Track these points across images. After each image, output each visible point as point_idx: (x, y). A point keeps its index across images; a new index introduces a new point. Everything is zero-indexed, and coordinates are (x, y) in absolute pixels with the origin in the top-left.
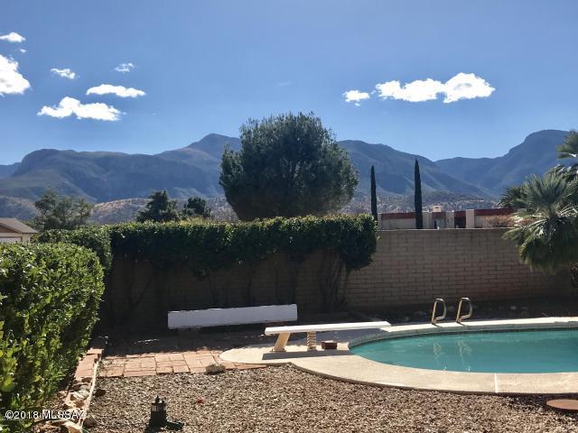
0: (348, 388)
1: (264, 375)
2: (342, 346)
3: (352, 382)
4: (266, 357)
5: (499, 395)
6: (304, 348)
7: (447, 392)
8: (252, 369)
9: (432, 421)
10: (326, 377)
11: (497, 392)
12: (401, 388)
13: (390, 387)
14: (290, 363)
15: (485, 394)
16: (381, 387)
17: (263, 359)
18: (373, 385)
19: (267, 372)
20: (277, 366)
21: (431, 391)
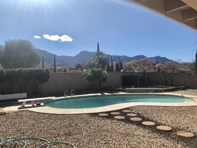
0: (47, 116)
1: (20, 114)
2: (42, 104)
3: (47, 114)
4: (19, 109)
5: (87, 114)
6: (31, 105)
7: (74, 114)
8: (15, 113)
9: (73, 122)
10: (39, 113)
11: (86, 113)
12: (62, 114)
13: (59, 114)
14: (27, 110)
15: (83, 114)
16: (56, 114)
17: (18, 109)
18: (54, 114)
19: (20, 113)
20: (23, 111)
21: (70, 114)
